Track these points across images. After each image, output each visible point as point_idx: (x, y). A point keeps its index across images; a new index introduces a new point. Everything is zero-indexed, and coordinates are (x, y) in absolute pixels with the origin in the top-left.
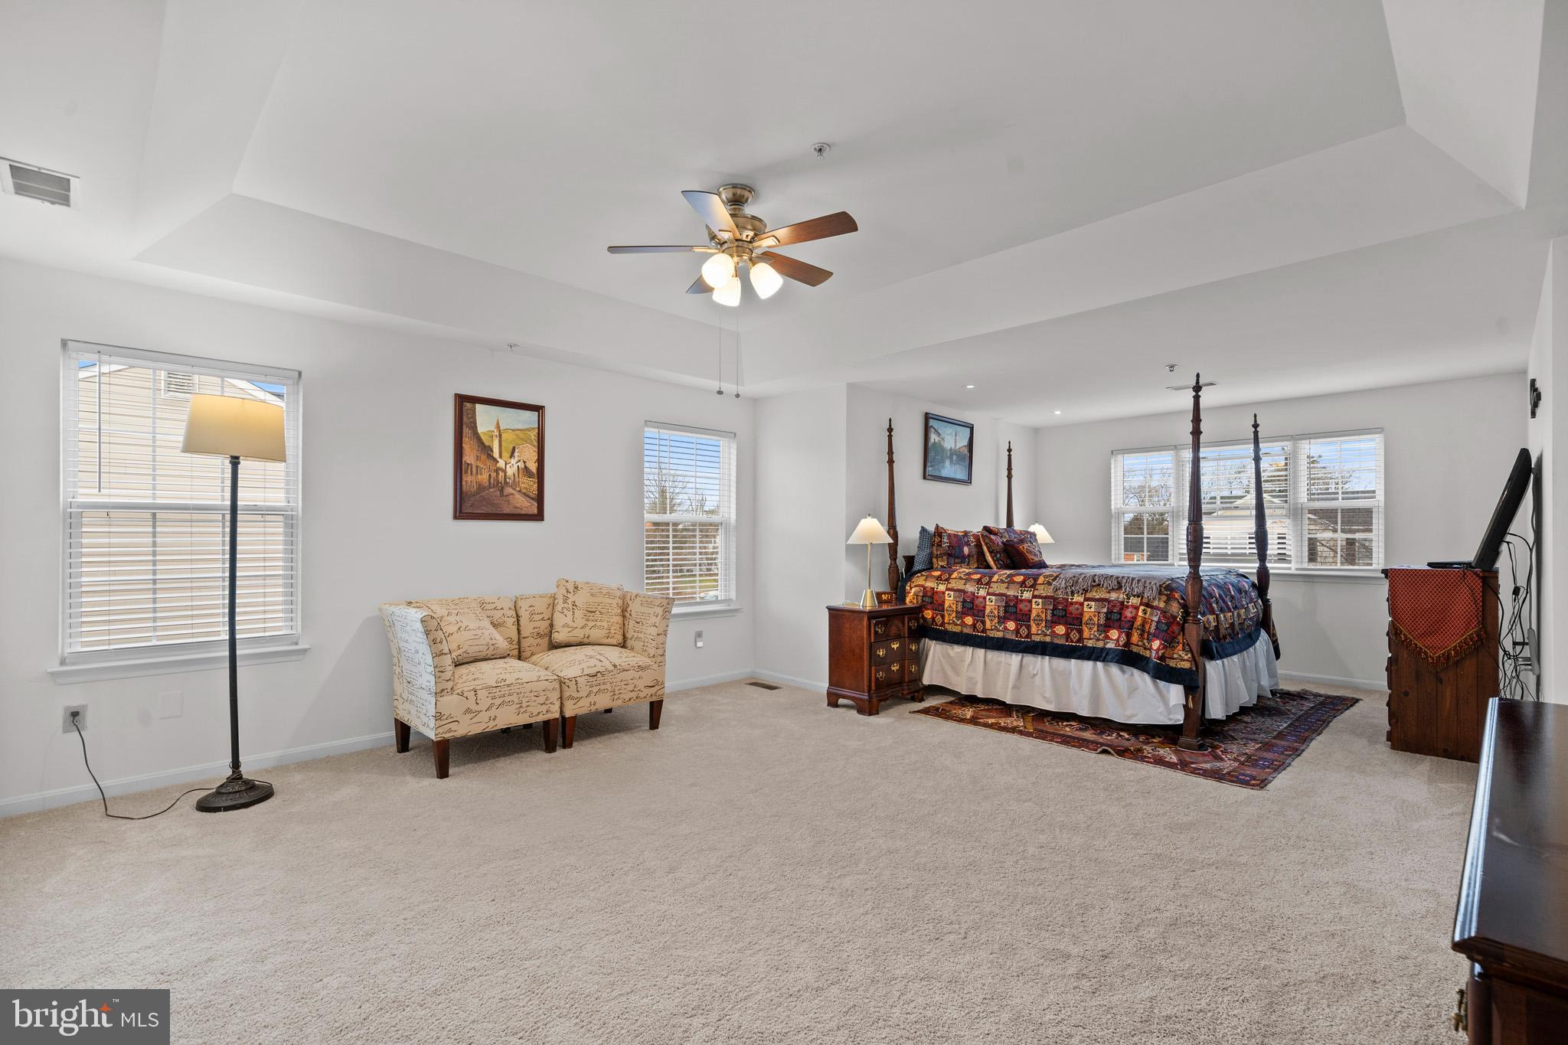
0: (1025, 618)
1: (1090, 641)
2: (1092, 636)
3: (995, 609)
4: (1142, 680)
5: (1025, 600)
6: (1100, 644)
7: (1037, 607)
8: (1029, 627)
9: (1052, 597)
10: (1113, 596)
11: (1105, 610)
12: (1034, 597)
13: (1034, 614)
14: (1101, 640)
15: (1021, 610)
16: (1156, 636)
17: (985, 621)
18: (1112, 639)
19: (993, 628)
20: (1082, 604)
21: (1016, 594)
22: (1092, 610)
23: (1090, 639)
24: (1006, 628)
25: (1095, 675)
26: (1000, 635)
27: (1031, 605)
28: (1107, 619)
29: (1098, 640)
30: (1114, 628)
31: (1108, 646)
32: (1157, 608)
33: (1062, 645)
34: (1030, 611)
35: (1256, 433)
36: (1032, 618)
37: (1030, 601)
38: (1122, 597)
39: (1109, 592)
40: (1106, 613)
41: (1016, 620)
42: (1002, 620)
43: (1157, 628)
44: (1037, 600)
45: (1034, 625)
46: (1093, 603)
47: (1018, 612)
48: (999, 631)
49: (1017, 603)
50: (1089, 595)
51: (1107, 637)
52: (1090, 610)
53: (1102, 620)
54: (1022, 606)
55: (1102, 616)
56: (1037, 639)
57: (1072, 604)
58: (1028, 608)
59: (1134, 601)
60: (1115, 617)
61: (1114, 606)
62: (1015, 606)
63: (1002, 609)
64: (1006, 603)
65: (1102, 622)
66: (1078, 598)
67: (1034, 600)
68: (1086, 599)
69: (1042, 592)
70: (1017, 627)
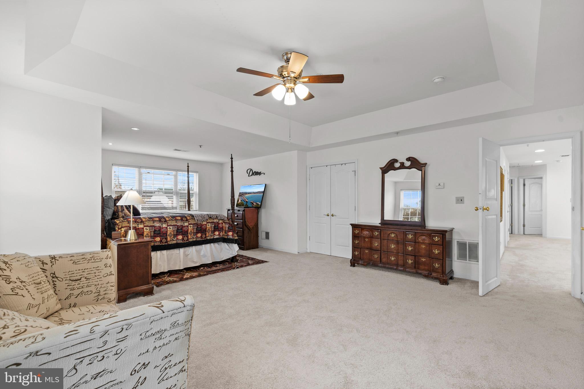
0: (186, 233)
1: (209, 237)
2: (209, 235)
3: (172, 232)
4: (224, 245)
5: (186, 226)
6: (212, 237)
7: (190, 228)
8: (187, 237)
9: (196, 224)
10: (215, 221)
11: (213, 226)
12: (189, 224)
13: (189, 231)
14: (213, 236)
15: (184, 230)
16: (229, 231)
17: (167, 238)
18: (216, 235)
19: (170, 240)
20: (206, 225)
21: (181, 224)
22: (210, 226)
23: (209, 236)
24: (177, 239)
25: (211, 248)
26: (175, 242)
27: (188, 228)
28: (214, 228)
29: (211, 236)
30: (216, 231)
31: (215, 237)
32: (227, 223)
33: (200, 240)
34: (188, 230)
35: (188, 169)
36: (189, 233)
37: (188, 226)
38: (217, 221)
39: (213, 220)
40: (214, 227)
41: (182, 235)
42: (176, 235)
43: (228, 229)
44: (190, 225)
45: (189, 235)
46: (209, 224)
47: (183, 231)
48: (174, 241)
49: (182, 228)
50: (208, 221)
51: (214, 234)
52: (209, 226)
53: (213, 229)
54: (184, 229)
55: (213, 228)
56: (191, 240)
57: (203, 225)
58: (187, 229)
59: (220, 222)
60: (217, 228)
61: (216, 224)
62: (181, 229)
63: (175, 231)
64: (177, 228)
65: (213, 230)
66: (205, 223)
67: (189, 226)
68: (207, 223)
69: (191, 222)
70: (183, 237)
